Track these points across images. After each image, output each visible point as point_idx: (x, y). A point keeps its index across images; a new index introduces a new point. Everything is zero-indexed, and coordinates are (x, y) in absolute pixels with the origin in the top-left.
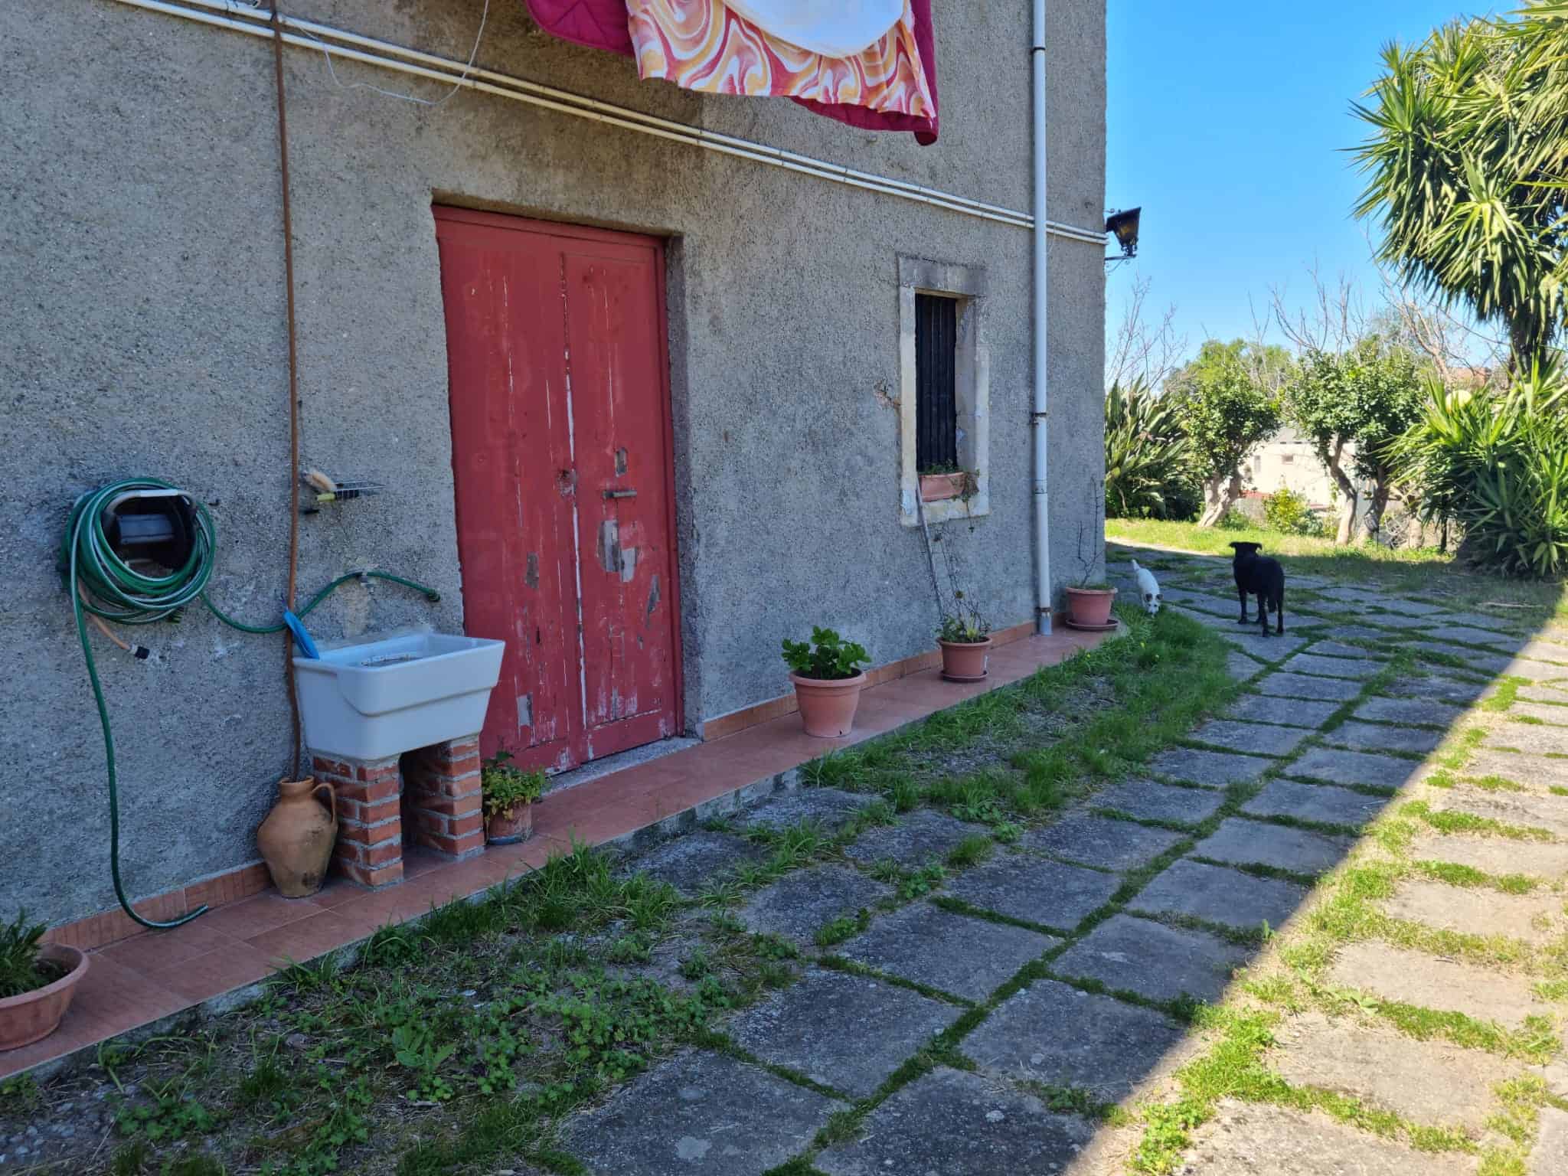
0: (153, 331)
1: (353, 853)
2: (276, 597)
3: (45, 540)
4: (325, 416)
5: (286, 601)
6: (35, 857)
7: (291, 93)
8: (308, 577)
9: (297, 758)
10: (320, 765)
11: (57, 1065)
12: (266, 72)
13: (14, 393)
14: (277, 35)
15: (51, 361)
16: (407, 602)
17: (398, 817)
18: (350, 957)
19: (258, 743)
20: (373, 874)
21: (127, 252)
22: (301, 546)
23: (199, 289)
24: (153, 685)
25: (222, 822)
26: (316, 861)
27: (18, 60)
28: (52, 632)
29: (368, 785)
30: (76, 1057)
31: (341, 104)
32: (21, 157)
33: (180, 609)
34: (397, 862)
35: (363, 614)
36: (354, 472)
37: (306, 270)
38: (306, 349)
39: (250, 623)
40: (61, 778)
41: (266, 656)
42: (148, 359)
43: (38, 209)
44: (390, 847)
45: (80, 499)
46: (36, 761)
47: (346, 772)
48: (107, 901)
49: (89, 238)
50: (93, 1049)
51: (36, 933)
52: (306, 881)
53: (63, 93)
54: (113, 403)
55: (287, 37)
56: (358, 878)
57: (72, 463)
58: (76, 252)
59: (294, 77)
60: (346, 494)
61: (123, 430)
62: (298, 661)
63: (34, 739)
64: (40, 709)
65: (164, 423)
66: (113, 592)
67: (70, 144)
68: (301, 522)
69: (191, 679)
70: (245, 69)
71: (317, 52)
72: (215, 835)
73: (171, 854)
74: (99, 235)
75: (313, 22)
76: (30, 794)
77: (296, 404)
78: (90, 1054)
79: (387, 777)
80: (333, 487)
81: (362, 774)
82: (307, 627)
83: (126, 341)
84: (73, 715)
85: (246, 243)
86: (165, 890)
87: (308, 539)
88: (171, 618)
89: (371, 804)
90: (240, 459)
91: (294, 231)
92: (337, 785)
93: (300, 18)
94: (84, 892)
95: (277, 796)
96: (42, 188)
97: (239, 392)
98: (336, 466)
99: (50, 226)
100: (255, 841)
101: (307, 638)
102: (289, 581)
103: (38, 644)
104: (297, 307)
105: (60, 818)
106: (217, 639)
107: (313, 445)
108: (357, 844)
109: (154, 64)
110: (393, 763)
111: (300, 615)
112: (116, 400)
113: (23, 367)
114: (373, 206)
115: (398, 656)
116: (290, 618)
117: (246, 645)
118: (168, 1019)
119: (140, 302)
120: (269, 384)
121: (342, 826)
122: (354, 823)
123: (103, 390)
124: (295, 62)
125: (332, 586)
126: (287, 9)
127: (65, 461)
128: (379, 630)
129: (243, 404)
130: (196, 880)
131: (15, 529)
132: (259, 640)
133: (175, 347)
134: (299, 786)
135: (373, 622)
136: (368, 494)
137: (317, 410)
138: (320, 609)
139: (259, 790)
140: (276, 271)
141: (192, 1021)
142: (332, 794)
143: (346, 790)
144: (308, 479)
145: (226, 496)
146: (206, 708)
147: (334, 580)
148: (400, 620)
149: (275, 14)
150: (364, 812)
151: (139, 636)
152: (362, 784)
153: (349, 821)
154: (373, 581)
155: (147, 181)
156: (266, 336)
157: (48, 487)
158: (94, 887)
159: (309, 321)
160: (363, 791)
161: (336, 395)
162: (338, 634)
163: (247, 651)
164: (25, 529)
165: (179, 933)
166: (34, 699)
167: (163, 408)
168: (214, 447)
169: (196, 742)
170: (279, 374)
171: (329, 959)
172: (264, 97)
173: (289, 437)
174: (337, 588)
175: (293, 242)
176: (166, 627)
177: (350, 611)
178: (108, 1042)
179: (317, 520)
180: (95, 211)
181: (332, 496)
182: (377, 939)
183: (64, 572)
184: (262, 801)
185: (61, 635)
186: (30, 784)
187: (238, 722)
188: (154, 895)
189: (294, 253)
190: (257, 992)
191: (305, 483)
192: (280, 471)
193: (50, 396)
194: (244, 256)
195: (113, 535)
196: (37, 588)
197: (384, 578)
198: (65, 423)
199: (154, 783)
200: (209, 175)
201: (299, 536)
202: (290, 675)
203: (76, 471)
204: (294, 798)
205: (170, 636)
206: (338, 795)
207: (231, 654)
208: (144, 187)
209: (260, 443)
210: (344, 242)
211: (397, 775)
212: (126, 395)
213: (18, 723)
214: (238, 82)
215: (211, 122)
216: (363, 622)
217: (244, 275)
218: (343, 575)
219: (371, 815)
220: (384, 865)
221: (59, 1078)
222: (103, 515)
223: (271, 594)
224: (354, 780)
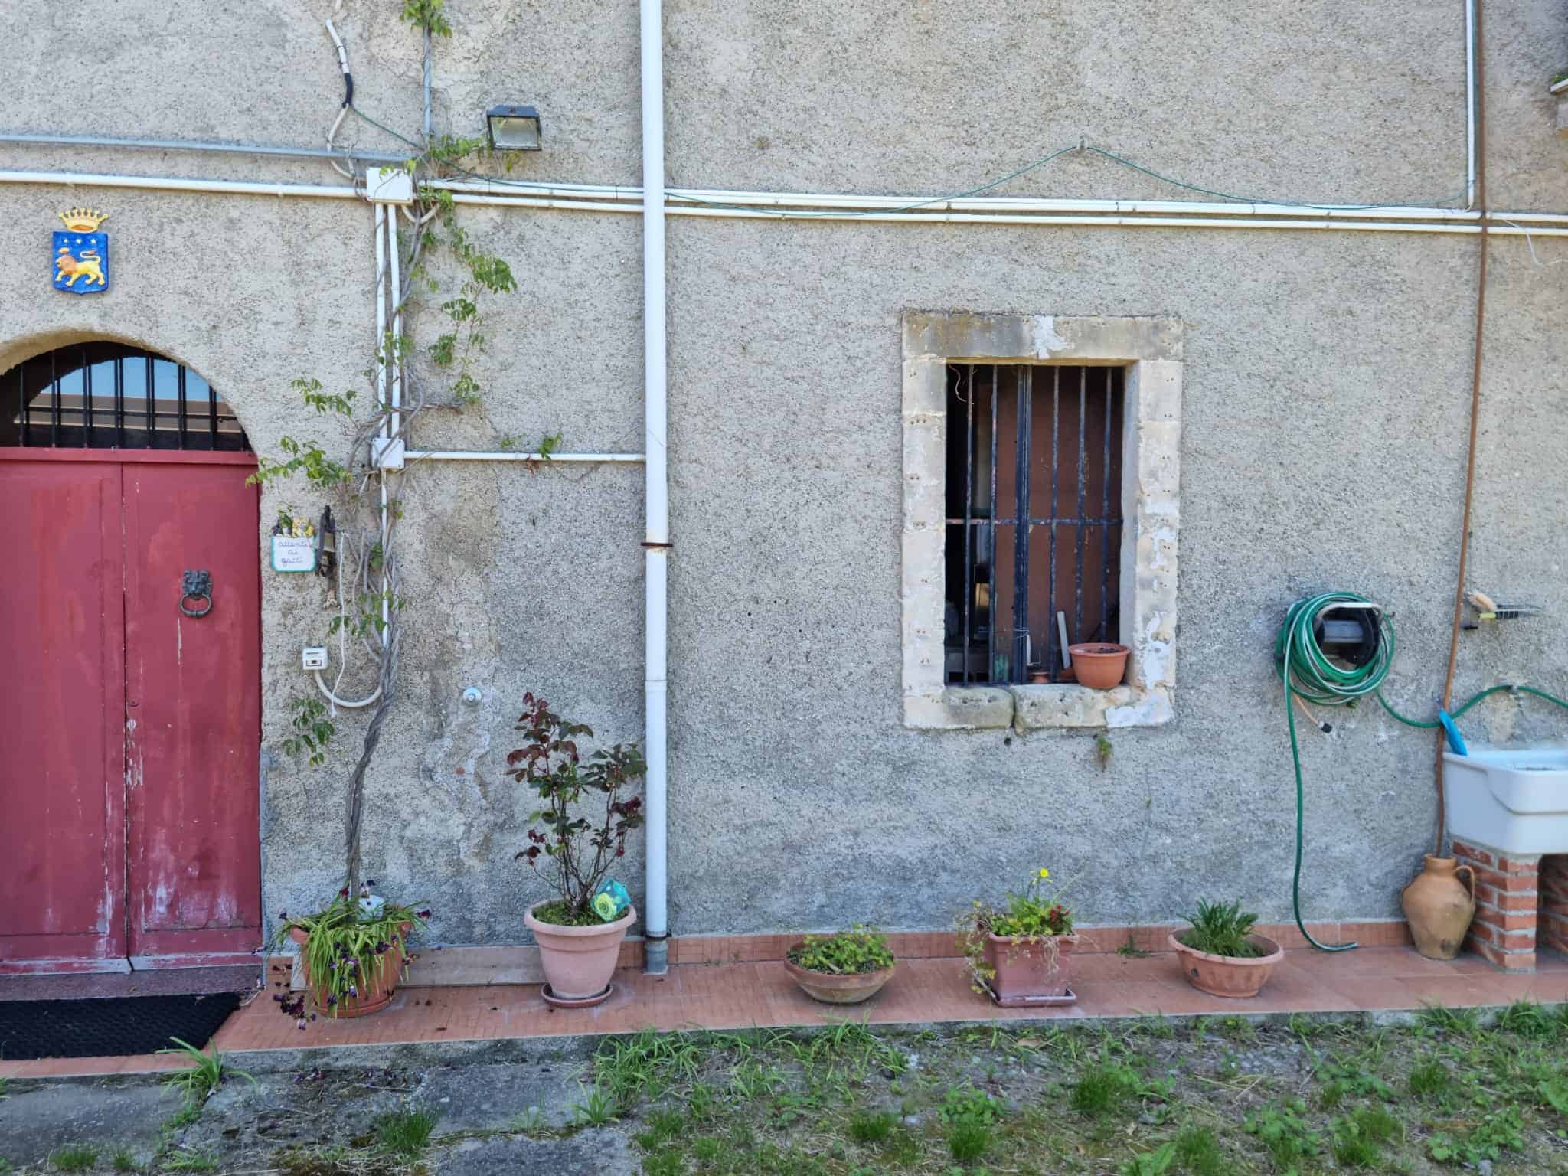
0: (1358, 479)
1: (1487, 934)
2: (1433, 699)
3: (1266, 635)
4: (1491, 545)
5: (1441, 702)
6: (1238, 867)
7: (1490, 274)
8: (1463, 684)
9: (1440, 839)
10: (1460, 850)
11: (1263, 1018)
12: (1471, 261)
13: (1258, 527)
14: (1485, 230)
15: (1284, 503)
16: (1553, 717)
17: (1535, 912)
18: (1489, 1018)
19: (1407, 819)
20: (1507, 958)
21: (1347, 420)
22: (1458, 656)
23: (1398, 443)
24: (1329, 756)
25: (1373, 878)
26: (1454, 932)
27: (1285, 287)
28: (1263, 703)
29: (1508, 876)
30: (1275, 1017)
31: (1534, 276)
32: (1280, 357)
33: (1358, 698)
34: (1530, 953)
35: (1508, 723)
36: (1514, 595)
37: (1488, 420)
38: (1480, 488)
39: (1409, 717)
40: (1259, 813)
41: (1420, 748)
42: (1351, 500)
43: (1287, 393)
44: (1525, 937)
45: (1292, 607)
46: (1244, 797)
47: (1487, 860)
48: (1284, 916)
49: (1320, 411)
50: (1287, 1016)
51: (1249, 920)
52: (1444, 946)
53: (1313, 306)
54: (1323, 533)
55: (1492, 230)
56: (1490, 957)
57: (1290, 578)
58: (1310, 422)
59: (1495, 260)
60: (1507, 615)
61: (1328, 555)
62: (1448, 755)
63: (1245, 781)
64: (1251, 759)
65: (1359, 550)
66: (1315, 678)
67: (1314, 343)
68: (1461, 636)
69: (1359, 755)
70: (1456, 262)
71: (1516, 236)
72: (1367, 887)
73: (1331, 892)
74: (1328, 408)
75: (1515, 212)
76: (1239, 820)
77: (1467, 535)
78: (1282, 1019)
79: (1526, 873)
80: (1494, 608)
81: (1503, 865)
82: (1459, 727)
83: (1337, 487)
84: (1272, 768)
85: (1439, 402)
86: (1325, 921)
87: (1465, 652)
88: (1349, 704)
89: (1510, 894)
90: (1414, 580)
91: (1482, 388)
92: (1477, 870)
93: (1503, 211)
94: (1268, 903)
95: (1421, 868)
96: (1291, 378)
97: (1419, 525)
98: (1496, 590)
99: (1293, 404)
100: (1400, 901)
101: (1458, 738)
102: (1445, 686)
103: (1254, 710)
104: (1477, 453)
105: (1258, 842)
106: (1382, 727)
107: (1479, 571)
108: (1493, 927)
109: (1382, 272)
110: (1534, 862)
111: (1453, 716)
112: (1325, 532)
113: (1265, 508)
114: (1555, 359)
115: (1541, 766)
116: (1444, 718)
117: (1404, 735)
118: (1341, 1014)
119: (1351, 456)
120: (1444, 519)
121: (1479, 909)
122: (1491, 907)
123: (1317, 524)
124: (1497, 248)
125: (1481, 696)
126: (1494, 206)
127: (1285, 577)
128: (1523, 740)
129: (1422, 535)
130: (1349, 920)
131: (1247, 625)
132: (1415, 732)
133: (1373, 490)
134: (1442, 863)
135: (1518, 732)
136: (1527, 615)
137: (1485, 540)
138: (1470, 713)
139: (1404, 860)
140: (1462, 423)
141: (1359, 1021)
142: (1473, 876)
143: (1484, 876)
144: (1471, 599)
145: (1400, 610)
146: (1368, 781)
147: (1485, 689)
148: (1544, 734)
149: (1484, 212)
150: (1502, 900)
151: (1322, 715)
152: (1501, 874)
153: (1486, 904)
154: (1521, 695)
155: (1367, 363)
156: (1447, 477)
157: (1272, 596)
158: (1275, 902)
159: (1486, 464)
160: (1504, 880)
161: (1503, 526)
162: (1486, 739)
163: (1404, 740)
164: (1253, 625)
165: (1334, 956)
166: (1247, 750)
167: (1359, 538)
168: (1396, 570)
169: (1359, 807)
170: (1455, 510)
171: (1472, 1013)
172: (1467, 282)
173: (1458, 562)
174: (1488, 698)
175: (1480, 398)
176: (1345, 711)
177: (1498, 719)
178: (1298, 1015)
179: (1476, 636)
180: (1327, 390)
181: (1493, 616)
182: (1515, 1010)
183: (1280, 661)
184: (1407, 870)
185: (1269, 707)
186: (1239, 812)
187: (1392, 798)
188: (1316, 922)
189: (1480, 406)
190: (1410, 1019)
191: (1468, 603)
192: (1449, 590)
193: (1281, 529)
194: (1436, 414)
195: (1319, 635)
196: (1257, 669)
197: (1533, 693)
198: (1289, 548)
199: (1324, 833)
200: (1414, 351)
201: (1458, 647)
202: (1439, 766)
203: (1292, 585)
204: (1438, 872)
205: (1345, 719)
206: (1478, 879)
207: (1392, 740)
208: (1363, 368)
209: (1431, 566)
210: (1525, 394)
211: (1536, 874)
212: (1333, 529)
213: (1235, 764)
214: (1447, 273)
215: (1421, 309)
216: (1509, 730)
217: (1434, 429)
218: (1493, 686)
219: (1509, 903)
220: (1517, 951)
221: (1263, 1028)
222: (1314, 619)
223: (1429, 695)
224: (1494, 869)
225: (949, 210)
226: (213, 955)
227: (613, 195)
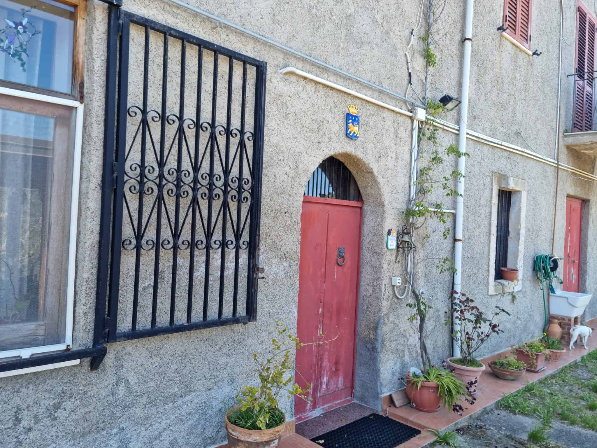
10: (553, 318)
13: (531, 236)
16: (558, 283)
23: (546, 216)
27: (537, 175)
28: (531, 283)
29: (572, 323)
32: (535, 193)
40: (529, 312)
42: (541, 230)
47: (563, 319)
49: (539, 207)
53: (539, 180)
55: (559, 166)
59: (559, 174)
61: (538, 244)
62: (551, 294)
70: (553, 173)
71: (562, 169)
75: (562, 163)
99: (536, 205)
101: (554, 290)
105: (529, 320)
109: (546, 174)
123: (537, 236)
124: (559, 171)
149: (558, 162)
155: (544, 196)
156: (550, 225)
157: (532, 255)
167: (541, 240)
180: (540, 202)
196: (530, 274)
198: (534, 242)
199: (536, 316)
200: (549, 194)
202: (549, 297)
204: (555, 323)
213: (527, 300)
217: (550, 213)
225: (501, 145)
226: (337, 402)
227: (453, 127)
